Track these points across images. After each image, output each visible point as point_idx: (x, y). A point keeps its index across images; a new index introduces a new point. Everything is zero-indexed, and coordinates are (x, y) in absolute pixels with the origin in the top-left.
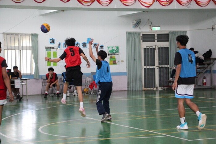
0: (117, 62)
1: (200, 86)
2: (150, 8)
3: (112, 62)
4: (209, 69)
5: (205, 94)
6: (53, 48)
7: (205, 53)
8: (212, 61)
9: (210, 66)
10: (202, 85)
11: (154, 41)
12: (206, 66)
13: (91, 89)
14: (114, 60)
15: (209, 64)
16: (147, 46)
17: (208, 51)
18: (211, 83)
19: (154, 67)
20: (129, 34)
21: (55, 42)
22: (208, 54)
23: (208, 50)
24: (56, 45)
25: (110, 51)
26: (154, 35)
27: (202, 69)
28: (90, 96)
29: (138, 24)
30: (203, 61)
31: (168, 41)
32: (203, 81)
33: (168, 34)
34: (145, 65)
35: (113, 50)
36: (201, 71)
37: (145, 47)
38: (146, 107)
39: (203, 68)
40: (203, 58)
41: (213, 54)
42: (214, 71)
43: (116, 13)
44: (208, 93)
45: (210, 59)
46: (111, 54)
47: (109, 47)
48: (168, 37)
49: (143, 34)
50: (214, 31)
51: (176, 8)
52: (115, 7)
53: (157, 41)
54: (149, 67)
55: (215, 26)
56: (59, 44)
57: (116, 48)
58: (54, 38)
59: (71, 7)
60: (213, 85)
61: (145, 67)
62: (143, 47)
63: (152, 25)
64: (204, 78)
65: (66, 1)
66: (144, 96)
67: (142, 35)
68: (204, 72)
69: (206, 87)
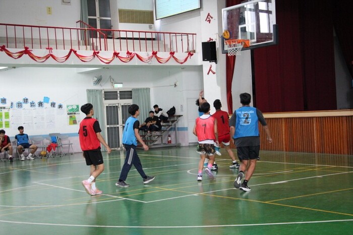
0: (77, 122)
1: (165, 144)
2: (110, 64)
3: (72, 122)
4: (173, 127)
5: (170, 152)
6: (4, 108)
7: (169, 110)
8: (175, 118)
9: (174, 123)
10: (167, 143)
11: (117, 99)
12: (170, 123)
13: (49, 152)
14: (74, 119)
15: (173, 122)
16: (109, 104)
17: (171, 109)
18: (176, 141)
19: (118, 126)
20: (89, 91)
21: (7, 101)
22: (172, 111)
23: (172, 107)
24: (8, 105)
25: (70, 110)
26: (117, 92)
27: (167, 127)
28: (48, 159)
29: (99, 81)
30: (167, 118)
31: (131, 98)
32: (168, 139)
33: (131, 91)
34: (107, 125)
35: (73, 109)
36: (165, 129)
37: (108, 105)
38: (110, 169)
39: (168, 125)
40: (167, 115)
41: (176, 111)
42: (178, 128)
43: (75, 70)
44: (174, 150)
45: (174, 116)
46: (71, 114)
47: (68, 106)
48: (131, 95)
49: (105, 92)
50: (177, 87)
51: (137, 64)
52: (73, 64)
53: (120, 99)
54: (112, 126)
55: (178, 83)
56: (12, 104)
57: (76, 107)
58: (5, 98)
59: (23, 63)
60: (178, 143)
61: (108, 126)
62: (105, 106)
63: (113, 82)
64: (169, 136)
65: (16, 57)
66: (108, 157)
67: (103, 93)
68: (168, 129)
69: (172, 145)
